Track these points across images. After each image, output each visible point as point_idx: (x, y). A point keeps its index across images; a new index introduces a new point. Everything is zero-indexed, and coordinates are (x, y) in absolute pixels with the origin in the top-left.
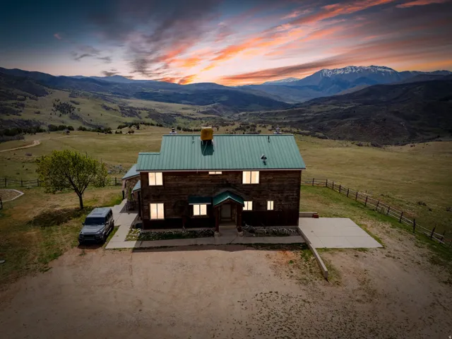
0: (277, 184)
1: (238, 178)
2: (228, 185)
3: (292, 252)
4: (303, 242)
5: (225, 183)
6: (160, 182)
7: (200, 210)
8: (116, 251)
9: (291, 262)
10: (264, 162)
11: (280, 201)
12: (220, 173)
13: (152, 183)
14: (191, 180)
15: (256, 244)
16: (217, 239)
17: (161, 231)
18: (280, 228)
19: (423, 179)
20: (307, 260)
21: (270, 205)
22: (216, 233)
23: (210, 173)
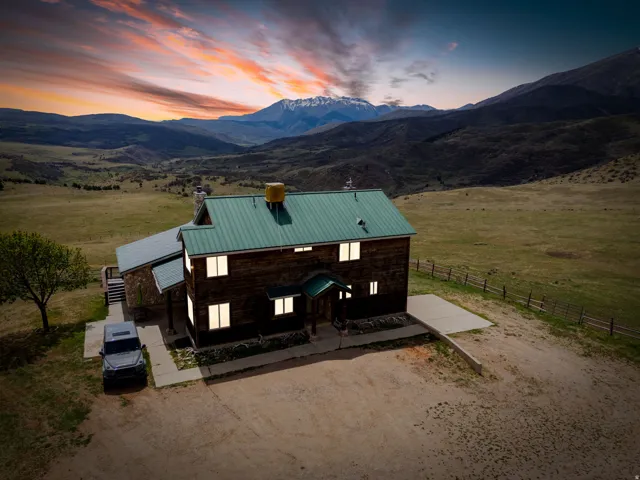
0: (382, 257)
1: (334, 254)
2: (320, 265)
3: (422, 347)
4: (427, 331)
5: (316, 262)
6: (224, 271)
7: (284, 306)
8: (179, 388)
9: (431, 360)
10: (364, 229)
11: (386, 280)
12: (310, 249)
13: (211, 272)
14: (270, 263)
15: (372, 344)
16: (317, 345)
17: (228, 345)
18: (387, 318)
19: (434, 238)
20: (447, 355)
21: (374, 288)
22: (313, 337)
23: (297, 250)
